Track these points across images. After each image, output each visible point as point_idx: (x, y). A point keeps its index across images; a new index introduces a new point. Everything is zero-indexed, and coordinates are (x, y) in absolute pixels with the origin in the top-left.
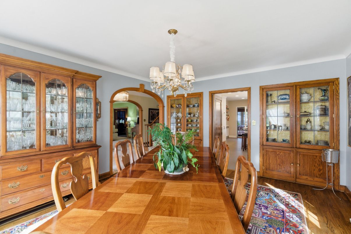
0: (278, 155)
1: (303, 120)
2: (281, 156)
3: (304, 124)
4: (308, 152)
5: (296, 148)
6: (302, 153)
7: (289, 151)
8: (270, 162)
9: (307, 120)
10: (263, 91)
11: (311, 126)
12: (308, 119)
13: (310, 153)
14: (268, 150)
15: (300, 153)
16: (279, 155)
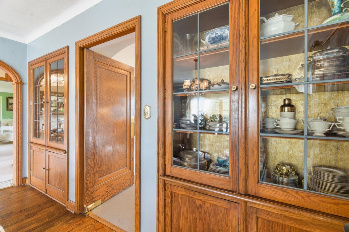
0: (198, 208)
1: (273, 104)
2: (205, 213)
3: (274, 116)
4: (286, 217)
5: (247, 195)
6: (263, 216)
7: (225, 202)
8: (179, 224)
9: (282, 104)
10: (165, 21)
11: (293, 121)
12: (285, 100)
13: (291, 219)
14: (175, 190)
15: (257, 212)
16: (200, 210)
